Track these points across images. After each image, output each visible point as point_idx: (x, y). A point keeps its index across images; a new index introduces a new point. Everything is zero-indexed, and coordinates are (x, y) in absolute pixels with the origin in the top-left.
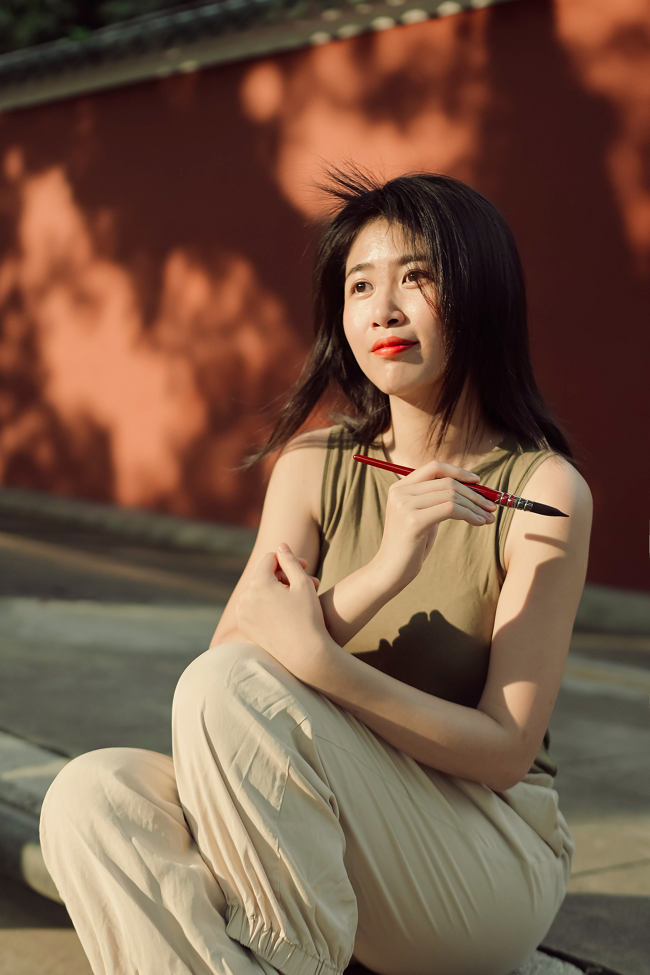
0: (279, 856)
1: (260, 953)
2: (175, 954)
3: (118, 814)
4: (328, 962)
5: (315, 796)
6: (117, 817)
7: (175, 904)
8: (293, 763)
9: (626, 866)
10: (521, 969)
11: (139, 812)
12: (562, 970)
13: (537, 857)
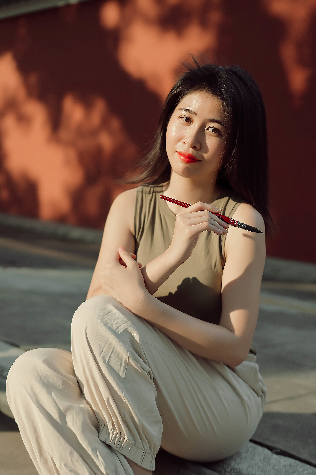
0: (124, 400)
1: (115, 448)
2: (72, 449)
3: (45, 381)
4: (148, 451)
5: (142, 371)
6: (44, 383)
7: (73, 425)
8: (131, 355)
9: (291, 398)
10: (241, 451)
11: (55, 380)
12: (261, 451)
13: (249, 397)
